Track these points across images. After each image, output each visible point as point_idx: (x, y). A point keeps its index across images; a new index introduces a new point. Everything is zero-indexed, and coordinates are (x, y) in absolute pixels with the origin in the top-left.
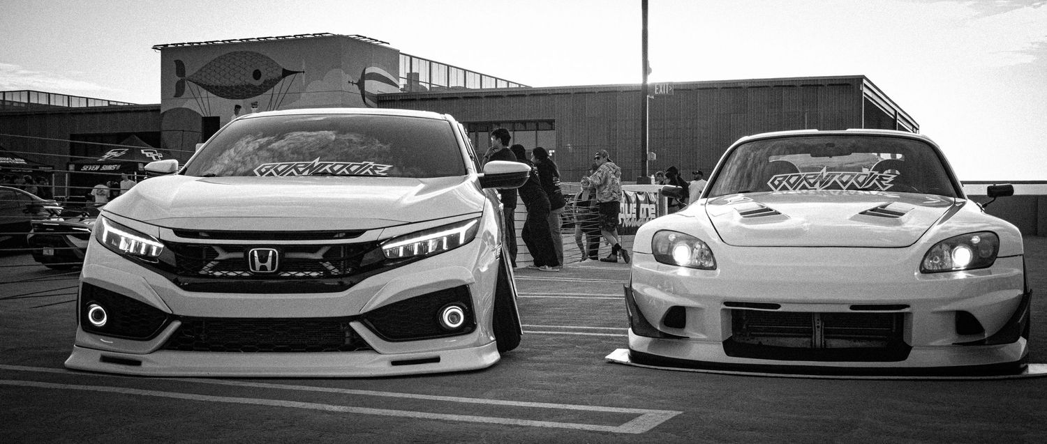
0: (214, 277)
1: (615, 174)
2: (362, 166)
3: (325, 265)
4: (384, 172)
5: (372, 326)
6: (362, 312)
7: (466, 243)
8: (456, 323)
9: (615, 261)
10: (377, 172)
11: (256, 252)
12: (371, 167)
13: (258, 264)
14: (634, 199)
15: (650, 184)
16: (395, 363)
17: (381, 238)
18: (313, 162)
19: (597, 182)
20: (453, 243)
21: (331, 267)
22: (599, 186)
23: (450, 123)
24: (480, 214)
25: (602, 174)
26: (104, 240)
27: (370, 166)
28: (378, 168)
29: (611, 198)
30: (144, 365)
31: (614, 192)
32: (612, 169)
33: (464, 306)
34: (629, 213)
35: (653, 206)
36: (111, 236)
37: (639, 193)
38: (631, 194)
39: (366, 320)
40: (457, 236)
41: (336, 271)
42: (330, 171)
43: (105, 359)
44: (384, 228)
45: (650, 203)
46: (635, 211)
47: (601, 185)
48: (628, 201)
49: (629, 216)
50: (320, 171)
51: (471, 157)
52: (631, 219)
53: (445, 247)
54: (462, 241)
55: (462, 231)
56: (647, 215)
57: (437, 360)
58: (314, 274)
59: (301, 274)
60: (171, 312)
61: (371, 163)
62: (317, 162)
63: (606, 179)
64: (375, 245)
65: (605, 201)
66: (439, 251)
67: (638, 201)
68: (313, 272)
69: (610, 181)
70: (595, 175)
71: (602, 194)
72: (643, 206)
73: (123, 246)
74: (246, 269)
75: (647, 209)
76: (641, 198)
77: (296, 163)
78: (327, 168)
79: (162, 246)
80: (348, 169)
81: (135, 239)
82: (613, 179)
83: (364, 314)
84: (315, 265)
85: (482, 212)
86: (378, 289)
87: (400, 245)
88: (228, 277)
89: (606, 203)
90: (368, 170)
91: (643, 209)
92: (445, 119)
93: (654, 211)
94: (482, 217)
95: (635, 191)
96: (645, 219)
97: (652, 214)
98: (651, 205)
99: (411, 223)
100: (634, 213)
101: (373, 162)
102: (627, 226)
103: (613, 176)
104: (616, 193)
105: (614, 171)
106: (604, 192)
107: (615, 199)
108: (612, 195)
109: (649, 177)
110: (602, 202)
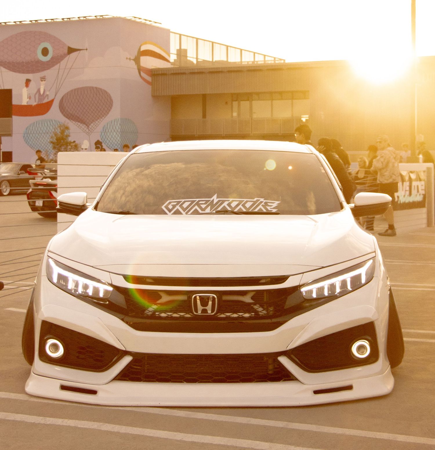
0: (160, 318)
2: (255, 203)
3: (256, 307)
4: (274, 208)
5: (297, 360)
6: (288, 348)
7: (368, 282)
8: (364, 354)
10: (269, 208)
11: (198, 297)
12: (263, 204)
13: (200, 308)
14: (407, 178)
16: (316, 392)
17: (301, 283)
18: (212, 199)
20: (357, 284)
21: (260, 309)
22: (380, 170)
23: (317, 157)
24: (374, 254)
25: (385, 159)
26: (55, 280)
27: (262, 202)
28: (269, 204)
29: (391, 180)
30: (100, 394)
31: (393, 174)
33: (370, 338)
34: (403, 190)
35: (423, 183)
36: (60, 277)
37: (411, 172)
38: (404, 173)
39: (293, 356)
40: (359, 277)
41: (265, 312)
42: (229, 209)
43: (64, 388)
44: (303, 273)
45: (420, 180)
46: (408, 188)
47: (383, 168)
48: (403, 181)
49: (403, 193)
50: (219, 209)
52: (404, 196)
53: (349, 288)
54: (363, 281)
55: (362, 271)
56: (418, 191)
57: (349, 388)
58: (247, 315)
59: (235, 315)
60: (124, 349)
61: (262, 200)
62: (215, 199)
64: (296, 289)
65: (386, 182)
66: (344, 292)
67: (410, 180)
68: (245, 313)
69: (390, 165)
70: (378, 160)
72: (414, 184)
73: (71, 286)
74: (189, 311)
75: (418, 186)
76: (413, 176)
77: (198, 200)
78: (225, 204)
79: (111, 289)
80: (244, 206)
81: (82, 281)
83: (291, 349)
84: (247, 307)
85: (375, 252)
86: (302, 328)
87: (314, 287)
88: (172, 318)
89: (386, 184)
90: (261, 207)
91: (414, 186)
92: (312, 153)
93: (423, 188)
94: (375, 256)
95: (408, 171)
96: (416, 195)
97: (422, 190)
98: (421, 182)
99: (323, 267)
100: (407, 191)
101: (264, 199)
102: (402, 202)
103: (393, 160)
104: (395, 175)
105: (394, 156)
106: (385, 174)
107: (394, 180)
108: (391, 177)
109: (418, 156)
110: (383, 183)
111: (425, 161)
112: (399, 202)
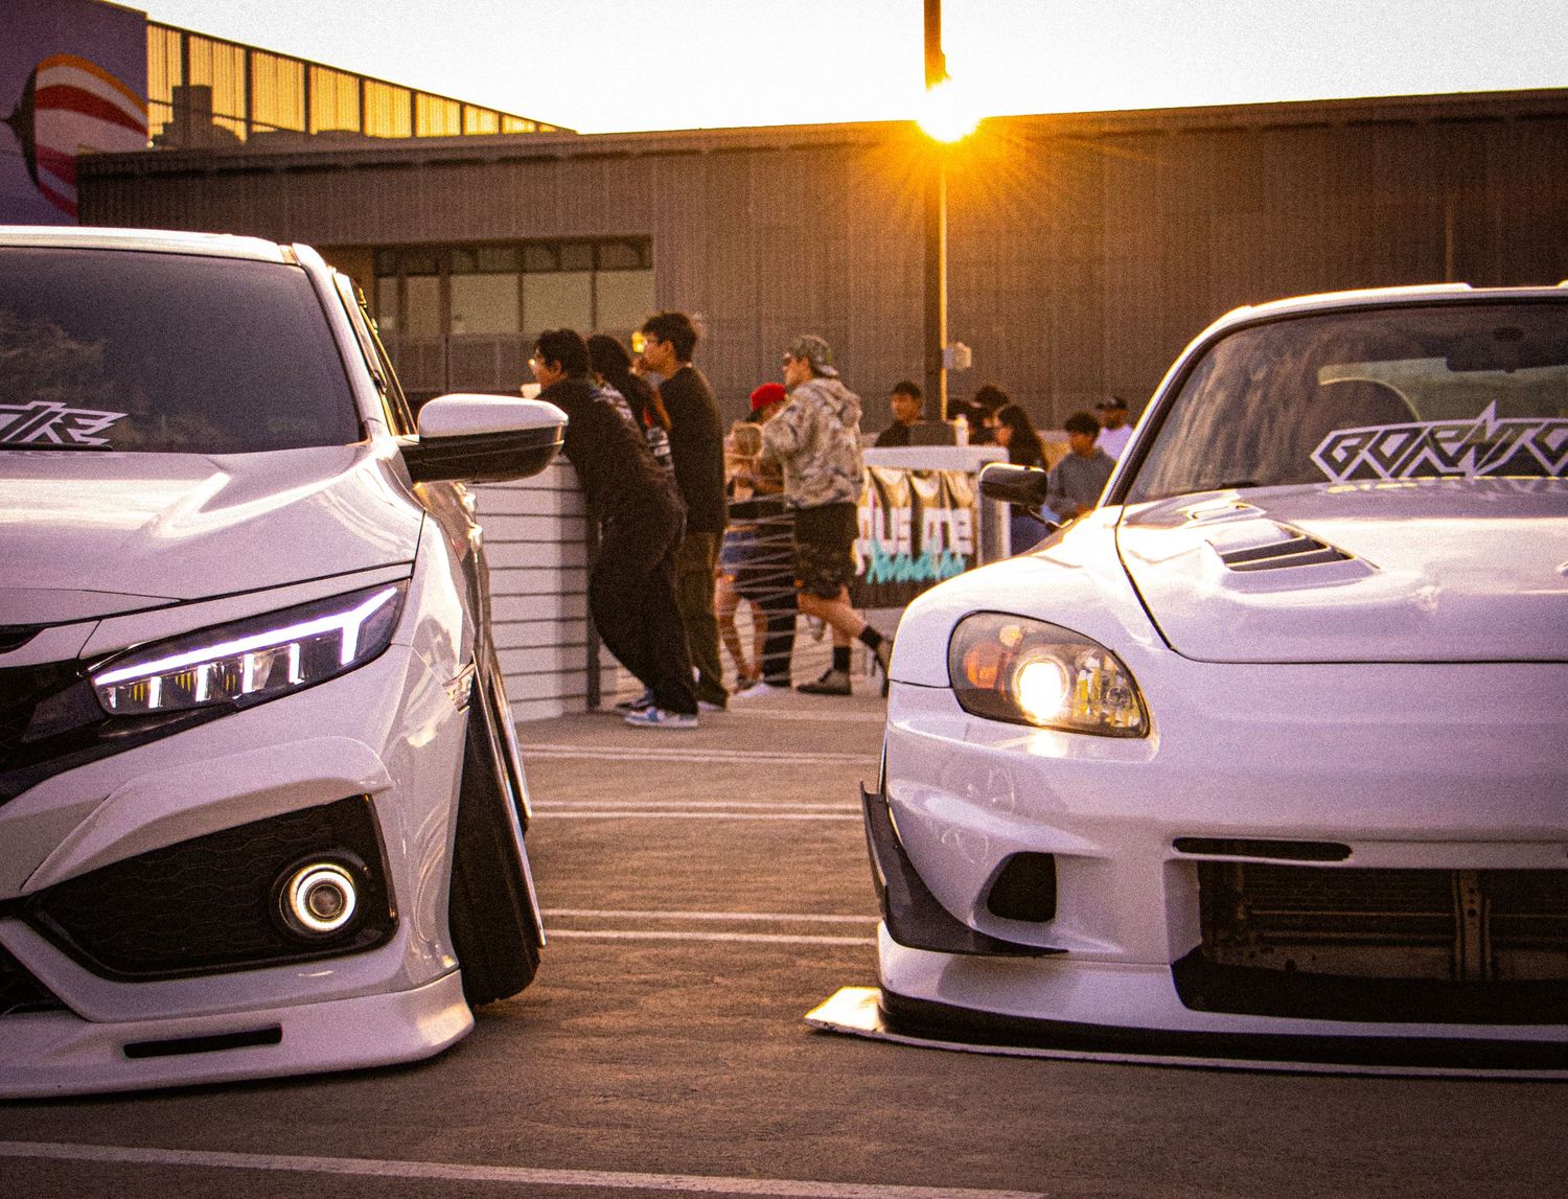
1: (840, 415)
2: (29, 415)
4: (95, 435)
5: (64, 933)
6: (29, 888)
7: (361, 662)
8: (330, 918)
9: (845, 691)
10: (76, 434)
12: (57, 420)
14: (900, 495)
15: (953, 442)
16: (135, 1050)
17: (88, 652)
19: (785, 441)
20: (322, 662)
22: (791, 456)
23: (309, 274)
24: (406, 570)
25: (801, 418)
27: (55, 414)
28: (81, 421)
29: (830, 494)
31: (839, 471)
32: (830, 399)
33: (359, 862)
34: (887, 536)
35: (965, 514)
37: (917, 474)
38: (892, 478)
39: (41, 915)
40: (333, 639)
44: (100, 618)
45: (955, 504)
46: (906, 531)
47: (798, 452)
48: (884, 500)
49: (888, 547)
51: (378, 384)
52: (893, 558)
53: (294, 677)
54: (347, 655)
55: (349, 624)
56: (946, 543)
57: (271, 1035)
61: (56, 406)
63: (813, 431)
64: (73, 673)
65: (811, 501)
66: (276, 688)
67: (915, 500)
69: (824, 439)
70: (779, 422)
71: (803, 479)
72: (931, 516)
75: (944, 526)
76: (926, 490)
82: (835, 432)
83: (38, 894)
85: (413, 562)
86: (80, 813)
87: (153, 670)
89: (813, 510)
90: (46, 429)
91: (932, 526)
92: (294, 262)
93: (967, 531)
94: (411, 577)
95: (905, 469)
96: (940, 557)
97: (962, 539)
98: (957, 512)
99: (184, 602)
100: (904, 539)
101: (64, 404)
102: (881, 579)
103: (835, 424)
104: (844, 476)
105: (838, 407)
106: (807, 472)
107: (842, 493)
108: (832, 481)
109: (950, 422)
110: (803, 505)
111: (973, 441)
112: (870, 579)
